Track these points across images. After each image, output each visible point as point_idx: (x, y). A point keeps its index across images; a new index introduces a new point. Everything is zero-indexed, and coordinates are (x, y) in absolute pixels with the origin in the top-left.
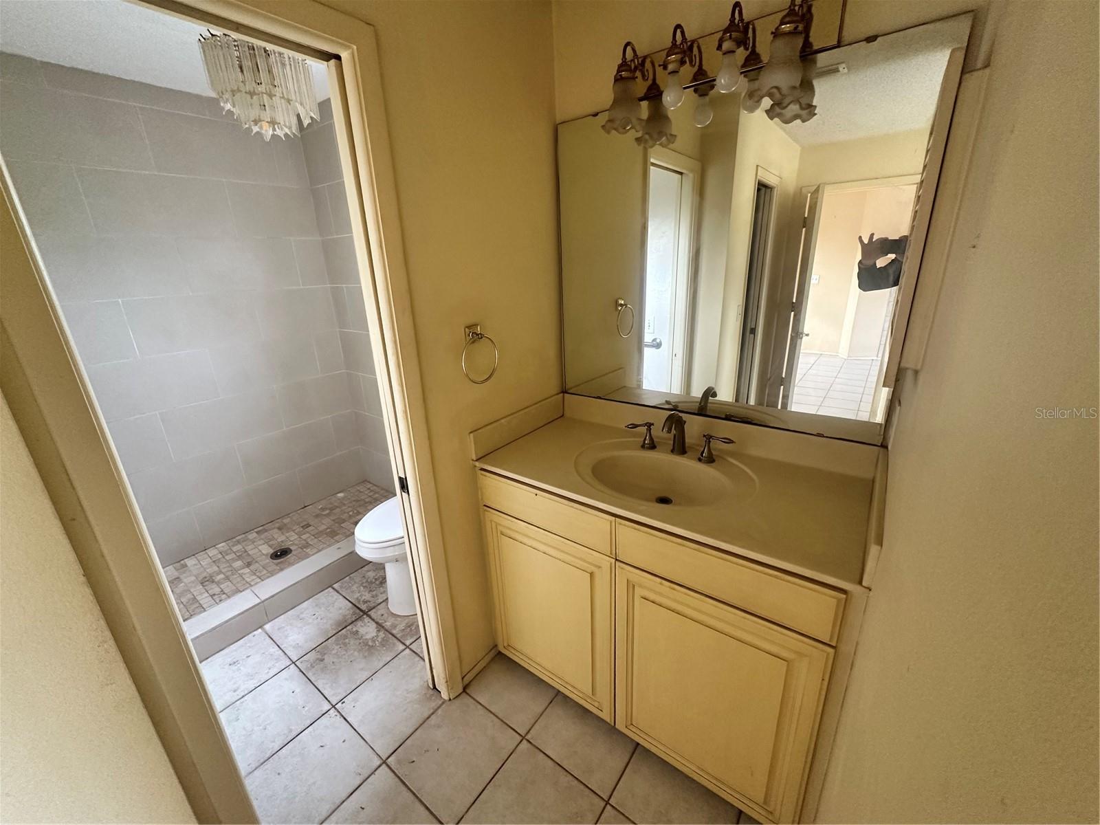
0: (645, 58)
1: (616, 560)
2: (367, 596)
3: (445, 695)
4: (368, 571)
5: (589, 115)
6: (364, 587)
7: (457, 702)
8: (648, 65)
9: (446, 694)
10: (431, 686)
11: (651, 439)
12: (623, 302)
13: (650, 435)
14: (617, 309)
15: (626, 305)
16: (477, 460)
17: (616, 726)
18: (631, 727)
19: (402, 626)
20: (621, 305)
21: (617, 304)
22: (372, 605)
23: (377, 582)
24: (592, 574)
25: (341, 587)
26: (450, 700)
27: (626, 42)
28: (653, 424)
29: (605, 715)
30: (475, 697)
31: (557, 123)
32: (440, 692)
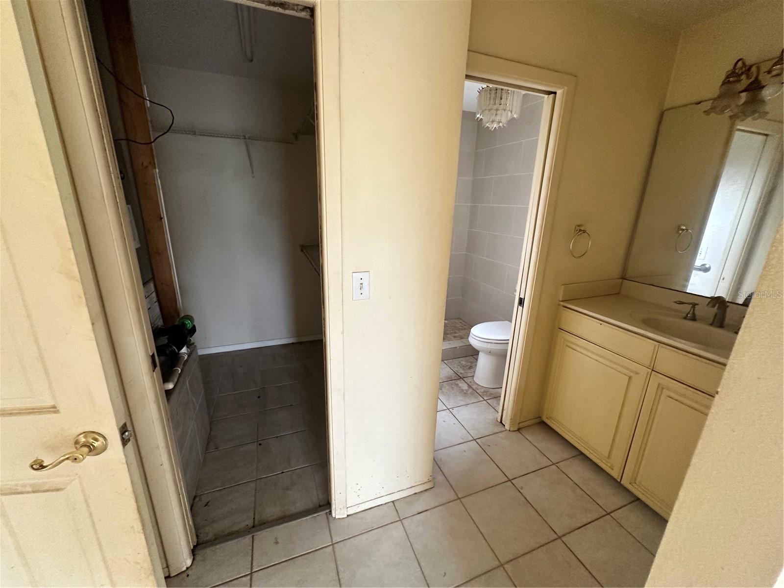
0: (751, 67)
1: (653, 370)
2: (462, 371)
3: (507, 427)
4: (462, 361)
5: (693, 104)
6: (460, 367)
7: (514, 433)
8: (754, 69)
9: (509, 427)
10: (499, 421)
11: (694, 313)
12: (684, 228)
13: (694, 310)
14: (678, 232)
15: (687, 230)
16: (562, 301)
17: (622, 482)
18: (634, 484)
19: (482, 390)
20: (683, 230)
21: (679, 228)
22: (465, 376)
23: (467, 367)
24: (630, 378)
25: (448, 363)
26: (510, 431)
27: (740, 58)
28: (697, 304)
29: (615, 474)
30: (524, 434)
31: (665, 109)
32: (504, 426)
